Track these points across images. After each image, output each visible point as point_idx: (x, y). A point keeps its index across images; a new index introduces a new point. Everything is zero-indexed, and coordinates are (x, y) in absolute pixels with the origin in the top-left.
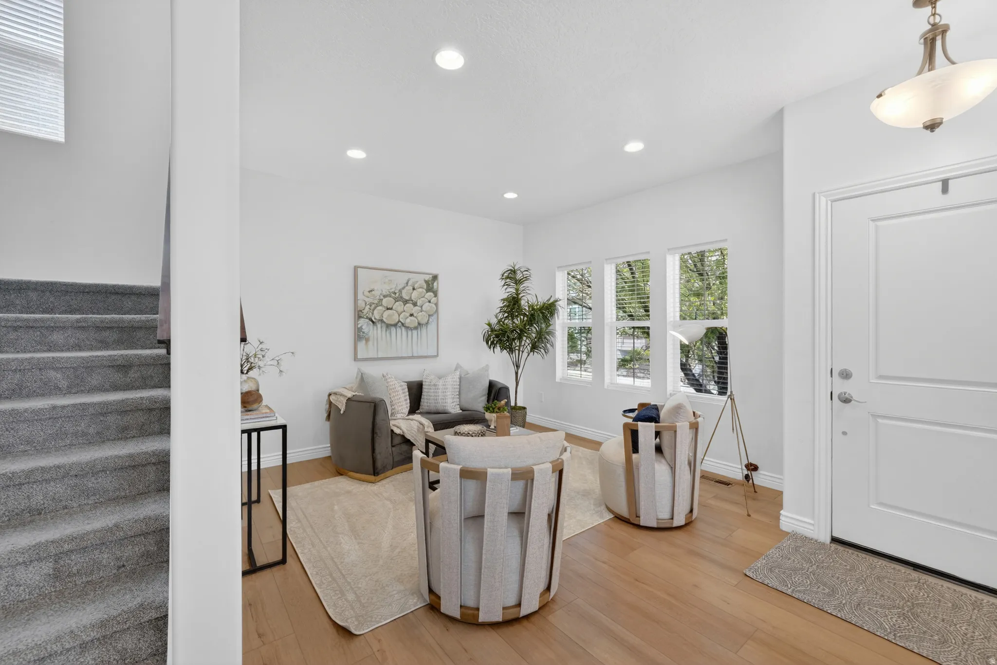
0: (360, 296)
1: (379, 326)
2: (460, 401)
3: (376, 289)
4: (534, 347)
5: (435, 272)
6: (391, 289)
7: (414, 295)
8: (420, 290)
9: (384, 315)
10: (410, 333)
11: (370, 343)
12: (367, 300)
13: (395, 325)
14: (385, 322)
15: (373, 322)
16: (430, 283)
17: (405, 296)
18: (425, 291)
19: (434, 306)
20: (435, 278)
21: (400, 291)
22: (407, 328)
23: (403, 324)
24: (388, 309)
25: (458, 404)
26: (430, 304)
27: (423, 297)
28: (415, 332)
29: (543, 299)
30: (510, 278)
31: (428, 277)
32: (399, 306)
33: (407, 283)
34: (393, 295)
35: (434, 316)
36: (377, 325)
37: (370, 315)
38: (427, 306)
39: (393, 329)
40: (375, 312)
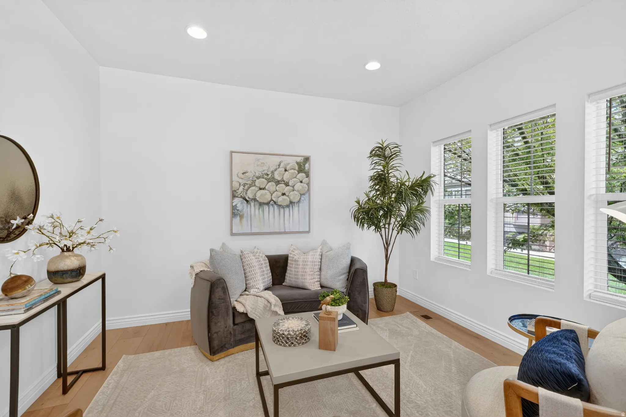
0: (235, 178)
1: (252, 204)
2: (320, 278)
3: (249, 171)
4: (403, 226)
5: (306, 154)
6: (263, 171)
7: (286, 176)
8: (292, 171)
9: (257, 194)
10: (282, 210)
11: (244, 220)
12: (240, 181)
13: (268, 204)
14: (258, 201)
15: (246, 200)
16: (302, 164)
17: (277, 177)
18: (297, 173)
19: (306, 185)
20: (307, 159)
21: (273, 172)
22: (279, 206)
23: (275, 202)
24: (261, 189)
25: (318, 281)
26: (302, 184)
27: (295, 177)
28: (287, 210)
29: (415, 175)
30: (378, 156)
31: (299, 159)
32: (271, 186)
33: (279, 165)
34: (265, 176)
35: (306, 195)
36: (250, 204)
37: (244, 195)
38: (298, 186)
39: (266, 207)
40: (249, 191)
